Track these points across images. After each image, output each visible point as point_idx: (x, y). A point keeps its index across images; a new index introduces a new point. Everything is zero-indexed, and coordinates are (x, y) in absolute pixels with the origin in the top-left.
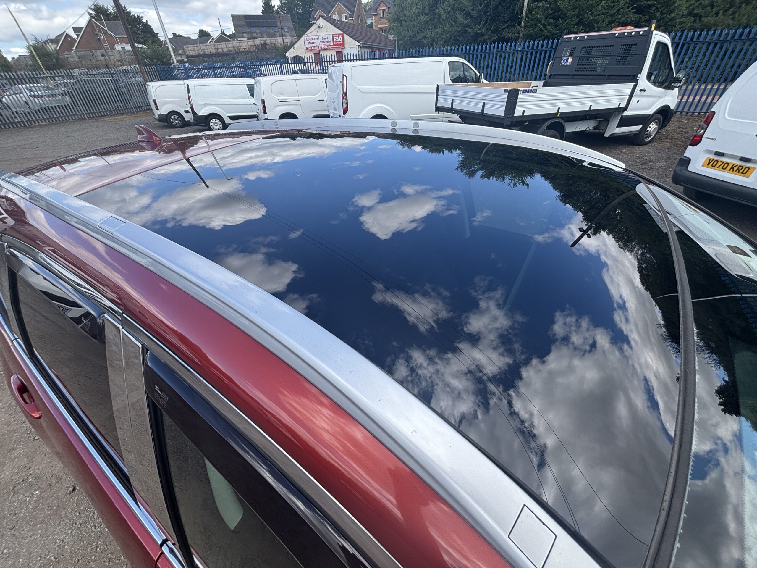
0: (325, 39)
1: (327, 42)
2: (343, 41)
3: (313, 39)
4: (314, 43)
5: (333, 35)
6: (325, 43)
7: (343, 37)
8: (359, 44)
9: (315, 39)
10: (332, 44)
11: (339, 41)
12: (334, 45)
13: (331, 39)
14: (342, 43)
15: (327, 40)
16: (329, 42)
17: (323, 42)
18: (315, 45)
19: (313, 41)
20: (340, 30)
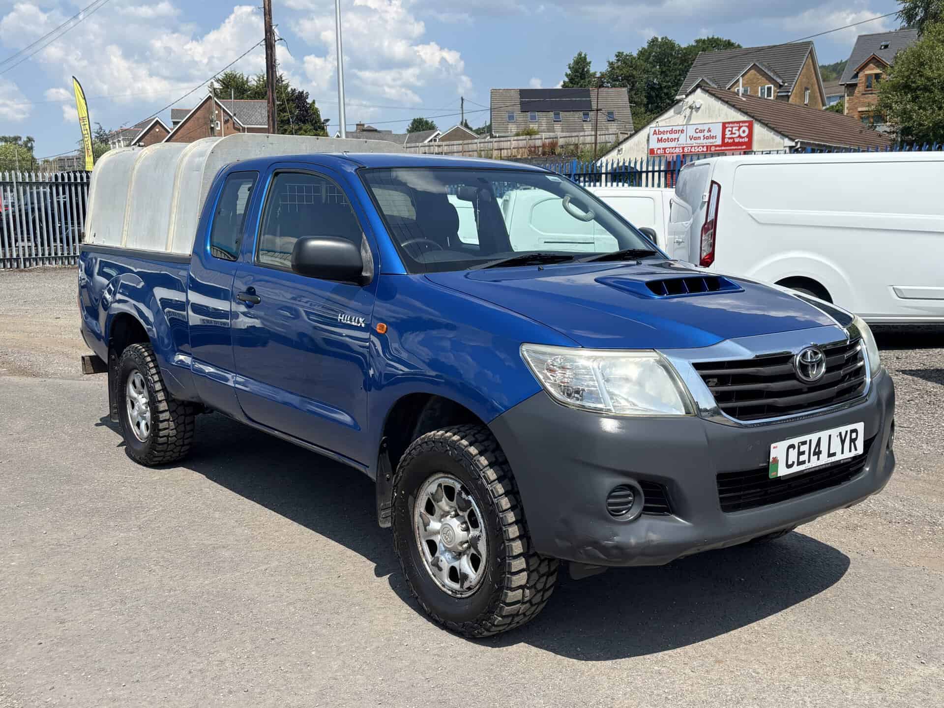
2: (750, 136)
3: (671, 132)
4: (672, 140)
5: (724, 124)
6: (701, 141)
7: (750, 128)
8: (792, 144)
9: (676, 132)
10: (719, 141)
11: (740, 136)
12: (724, 144)
13: (717, 131)
14: (746, 140)
15: (707, 134)
16: (713, 137)
17: (696, 139)
18: (673, 144)
19: (673, 136)
20: (746, 114)
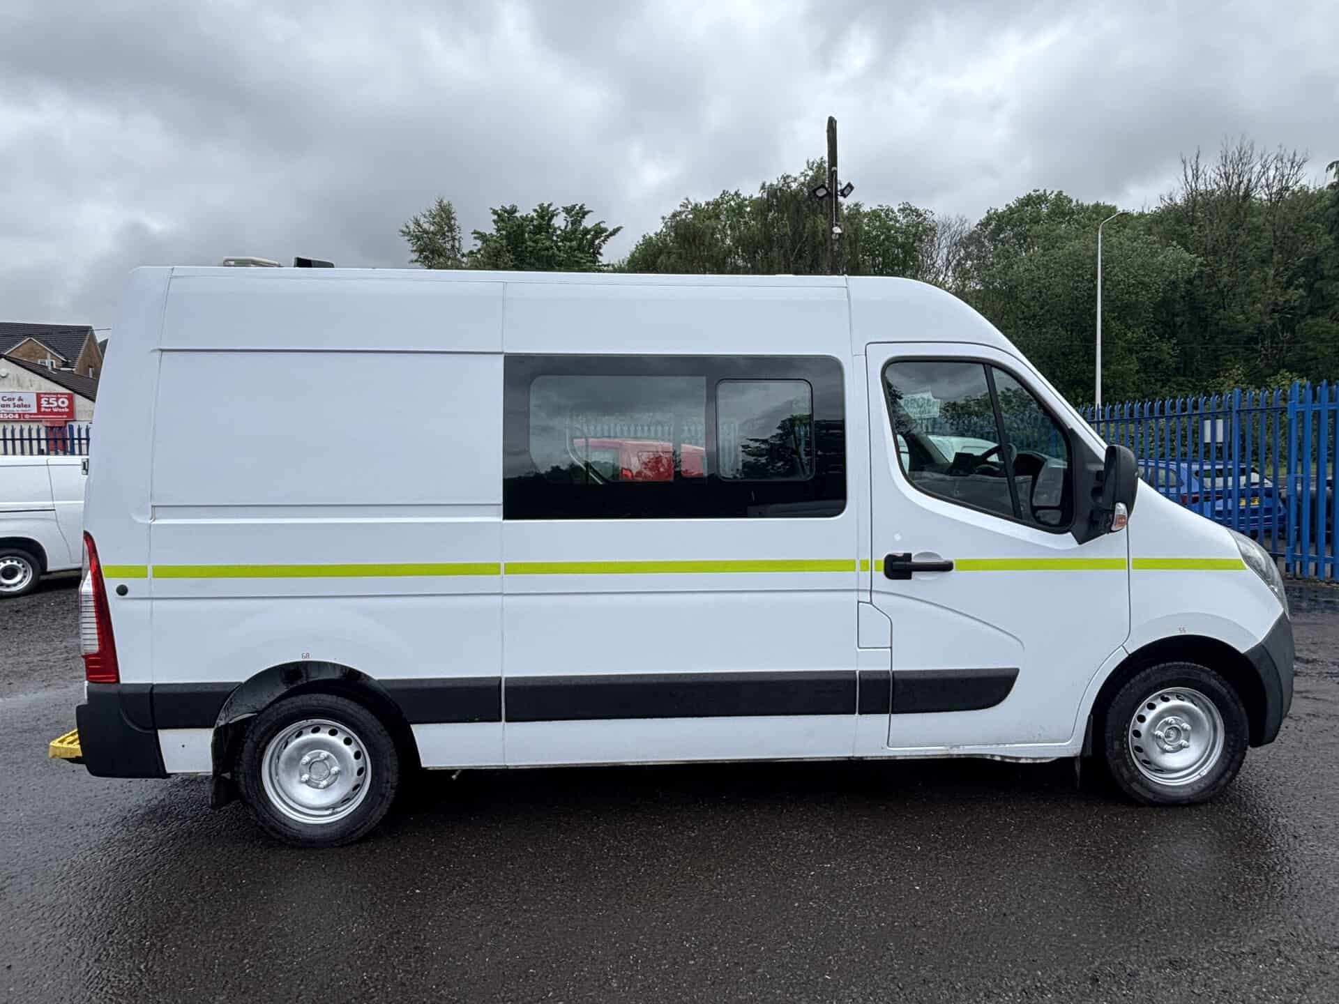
0: (9, 399)
1: (19, 406)
2: (71, 406)
5: (38, 395)
6: (11, 409)
7: (71, 399)
10: (34, 410)
11: (58, 407)
12: (39, 412)
13: (31, 400)
14: (67, 410)
15: (17, 403)
16: (25, 406)
17: (4, 406)
20: (64, 386)
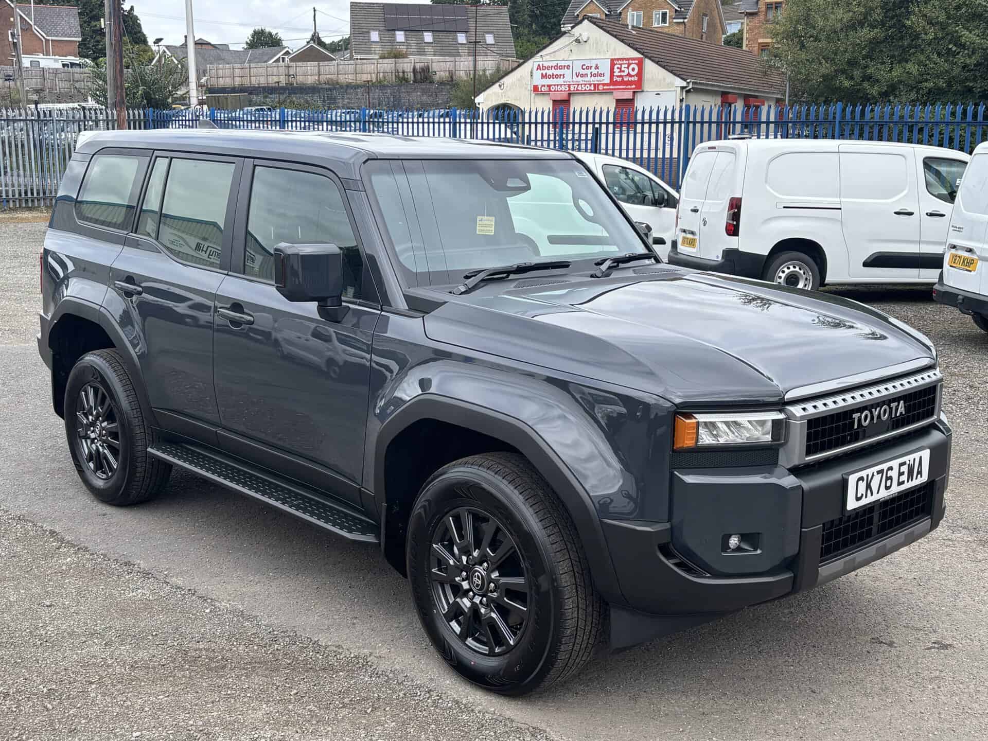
0: (589, 68)
1: (595, 75)
2: (640, 74)
3: (556, 67)
4: (558, 76)
5: (612, 61)
6: (588, 79)
7: (640, 64)
8: (684, 84)
9: (562, 67)
10: (607, 81)
11: (629, 75)
12: (612, 82)
13: (605, 68)
14: (636, 78)
15: (594, 71)
16: (600, 75)
17: (582, 76)
18: (560, 81)
19: (558, 72)
